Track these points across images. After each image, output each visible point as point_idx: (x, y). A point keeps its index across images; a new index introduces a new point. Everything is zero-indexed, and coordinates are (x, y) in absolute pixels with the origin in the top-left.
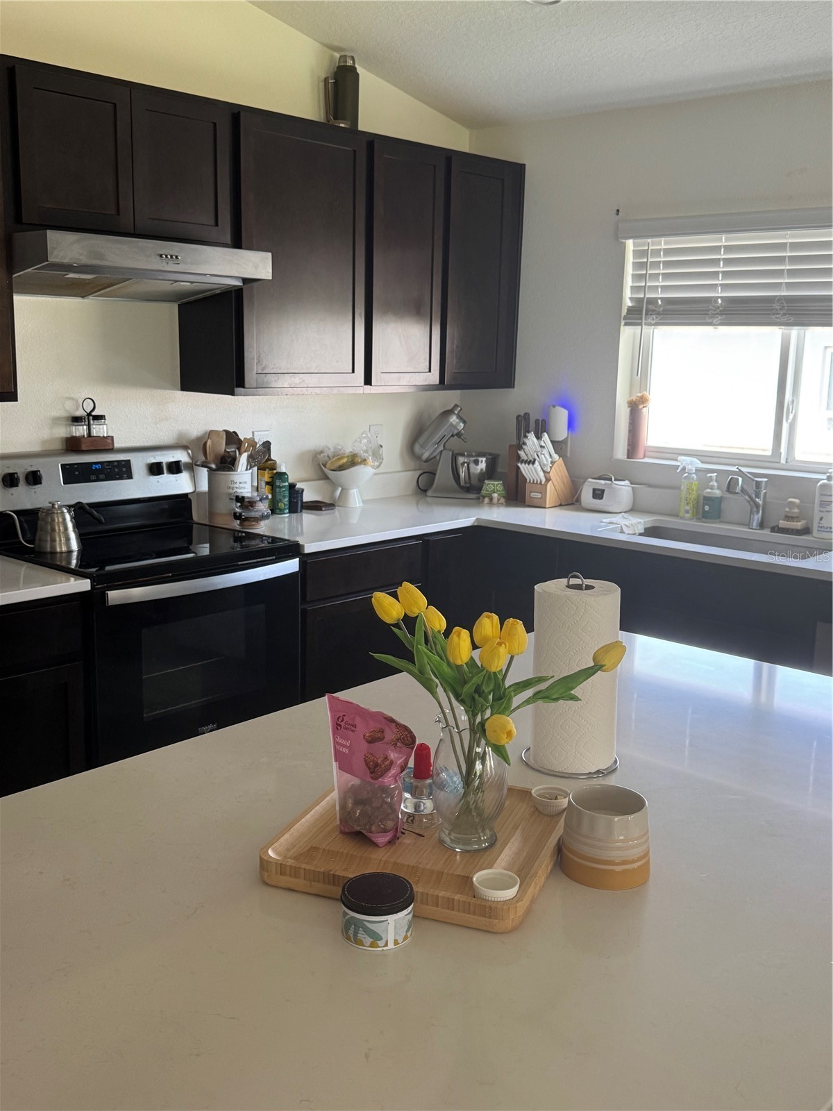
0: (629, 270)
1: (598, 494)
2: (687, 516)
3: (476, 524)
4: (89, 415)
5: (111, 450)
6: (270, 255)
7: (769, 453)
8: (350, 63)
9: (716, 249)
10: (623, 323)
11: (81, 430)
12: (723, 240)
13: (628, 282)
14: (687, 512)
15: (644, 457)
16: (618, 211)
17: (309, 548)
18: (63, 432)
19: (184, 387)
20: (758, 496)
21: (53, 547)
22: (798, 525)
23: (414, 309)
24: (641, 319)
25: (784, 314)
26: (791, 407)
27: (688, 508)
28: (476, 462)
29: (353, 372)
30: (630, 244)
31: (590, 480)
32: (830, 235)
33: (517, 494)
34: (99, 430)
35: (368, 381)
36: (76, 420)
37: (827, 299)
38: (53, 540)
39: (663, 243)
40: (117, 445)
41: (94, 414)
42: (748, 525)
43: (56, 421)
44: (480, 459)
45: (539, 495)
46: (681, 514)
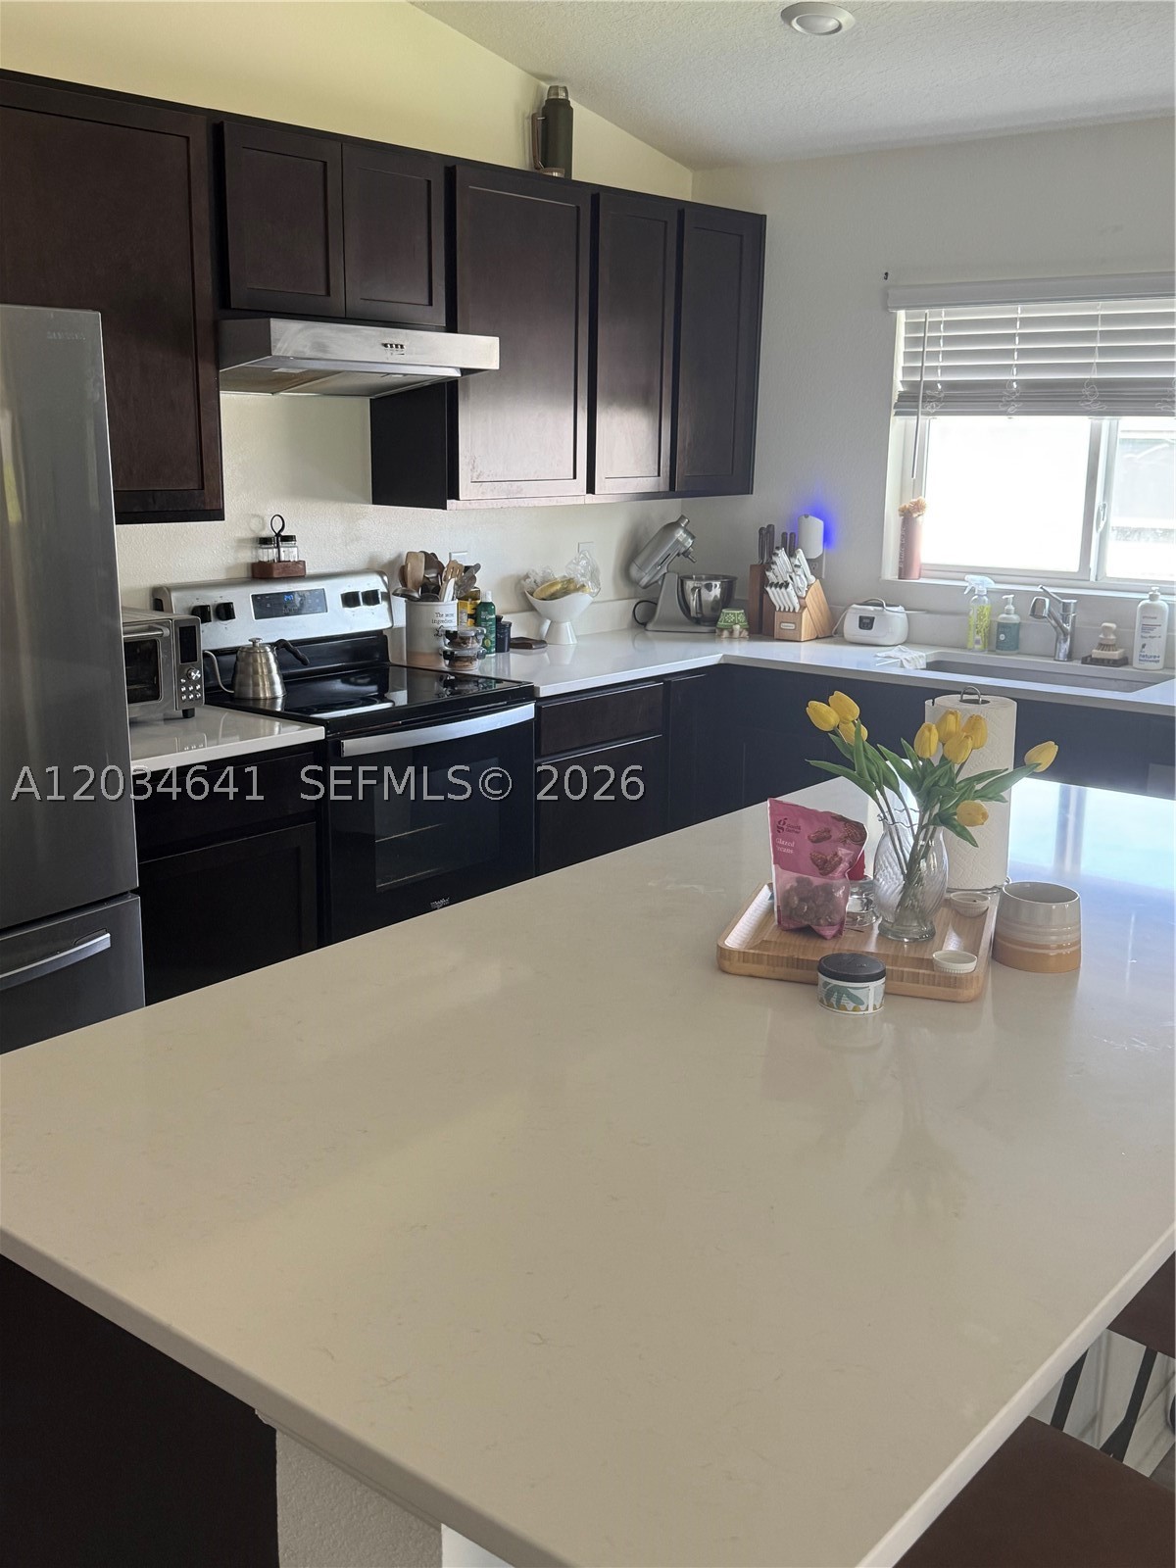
0: (900, 347)
1: (866, 623)
2: (977, 647)
3: (722, 662)
4: (278, 535)
5: (302, 577)
6: (496, 340)
7: (1075, 569)
8: (562, 95)
9: (1011, 322)
10: (893, 412)
11: (268, 554)
12: (1019, 311)
13: (900, 362)
14: (977, 642)
15: (920, 577)
16: (886, 274)
17: (544, 692)
18: (248, 556)
19: (378, 499)
20: (1065, 620)
21: (256, 692)
22: (1116, 654)
23: (641, 397)
24: (917, 407)
25: (1096, 401)
26: (1102, 513)
27: (978, 637)
28: (709, 587)
29: (575, 478)
30: (902, 316)
31: (855, 606)
32: (1172, 306)
33: (762, 626)
34: (289, 553)
35: (591, 488)
36: (264, 541)
37: (1168, 382)
38: (256, 685)
39: (943, 315)
40: (309, 571)
41: (283, 534)
42: (1054, 657)
43: (241, 542)
44: (714, 583)
45: (792, 626)
46: (970, 645)
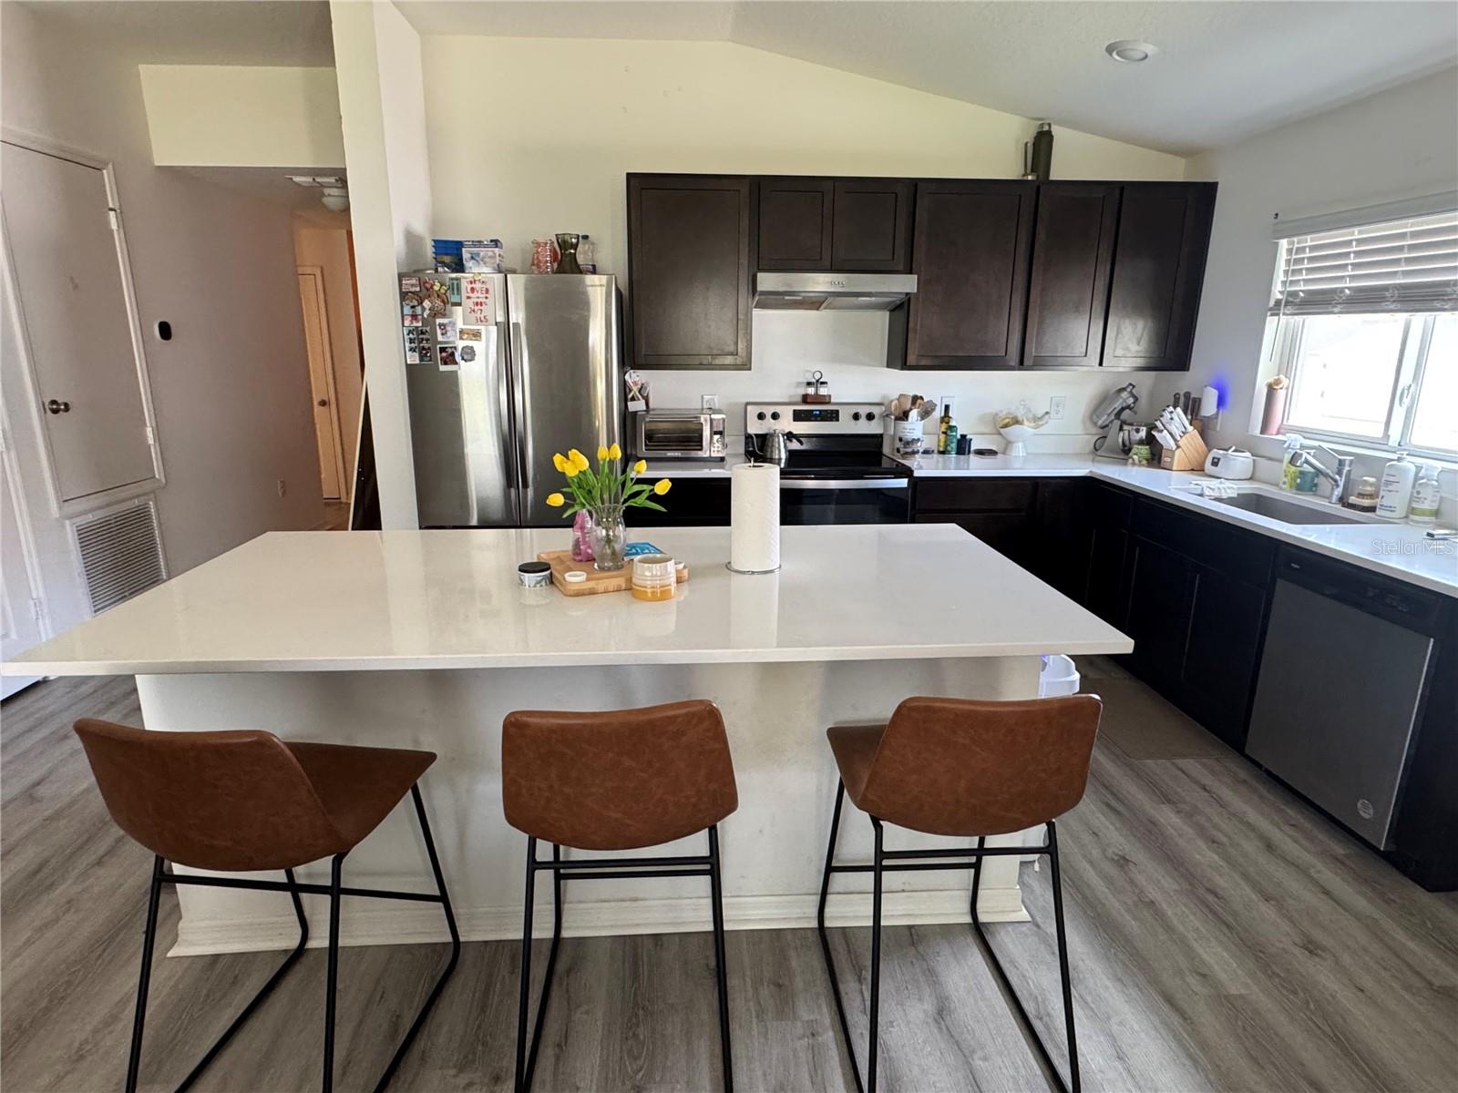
0: (1281, 265)
1: (1215, 463)
2: (1284, 486)
3: (1089, 475)
4: (817, 381)
5: (829, 403)
6: (917, 276)
8: (1046, 128)
9: (1349, 243)
10: (1269, 313)
11: (811, 391)
12: (1356, 233)
13: (1279, 276)
14: (1284, 483)
15: (1278, 433)
16: (1277, 215)
17: (917, 474)
18: (802, 391)
19: (888, 367)
20: (1340, 473)
22: (1366, 502)
24: (1279, 310)
25: (1394, 301)
26: (1406, 392)
27: (1285, 480)
28: (1138, 431)
29: (1005, 355)
30: (1284, 243)
31: (1215, 450)
34: (823, 391)
35: (1021, 362)
36: (809, 384)
39: (1309, 240)
40: (833, 400)
41: (821, 380)
42: (1329, 498)
43: (799, 384)
45: (1169, 460)
46: (1281, 484)
